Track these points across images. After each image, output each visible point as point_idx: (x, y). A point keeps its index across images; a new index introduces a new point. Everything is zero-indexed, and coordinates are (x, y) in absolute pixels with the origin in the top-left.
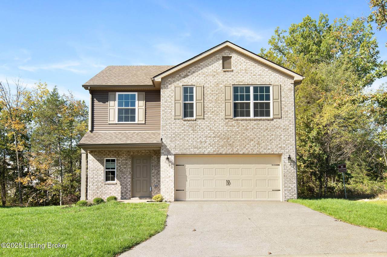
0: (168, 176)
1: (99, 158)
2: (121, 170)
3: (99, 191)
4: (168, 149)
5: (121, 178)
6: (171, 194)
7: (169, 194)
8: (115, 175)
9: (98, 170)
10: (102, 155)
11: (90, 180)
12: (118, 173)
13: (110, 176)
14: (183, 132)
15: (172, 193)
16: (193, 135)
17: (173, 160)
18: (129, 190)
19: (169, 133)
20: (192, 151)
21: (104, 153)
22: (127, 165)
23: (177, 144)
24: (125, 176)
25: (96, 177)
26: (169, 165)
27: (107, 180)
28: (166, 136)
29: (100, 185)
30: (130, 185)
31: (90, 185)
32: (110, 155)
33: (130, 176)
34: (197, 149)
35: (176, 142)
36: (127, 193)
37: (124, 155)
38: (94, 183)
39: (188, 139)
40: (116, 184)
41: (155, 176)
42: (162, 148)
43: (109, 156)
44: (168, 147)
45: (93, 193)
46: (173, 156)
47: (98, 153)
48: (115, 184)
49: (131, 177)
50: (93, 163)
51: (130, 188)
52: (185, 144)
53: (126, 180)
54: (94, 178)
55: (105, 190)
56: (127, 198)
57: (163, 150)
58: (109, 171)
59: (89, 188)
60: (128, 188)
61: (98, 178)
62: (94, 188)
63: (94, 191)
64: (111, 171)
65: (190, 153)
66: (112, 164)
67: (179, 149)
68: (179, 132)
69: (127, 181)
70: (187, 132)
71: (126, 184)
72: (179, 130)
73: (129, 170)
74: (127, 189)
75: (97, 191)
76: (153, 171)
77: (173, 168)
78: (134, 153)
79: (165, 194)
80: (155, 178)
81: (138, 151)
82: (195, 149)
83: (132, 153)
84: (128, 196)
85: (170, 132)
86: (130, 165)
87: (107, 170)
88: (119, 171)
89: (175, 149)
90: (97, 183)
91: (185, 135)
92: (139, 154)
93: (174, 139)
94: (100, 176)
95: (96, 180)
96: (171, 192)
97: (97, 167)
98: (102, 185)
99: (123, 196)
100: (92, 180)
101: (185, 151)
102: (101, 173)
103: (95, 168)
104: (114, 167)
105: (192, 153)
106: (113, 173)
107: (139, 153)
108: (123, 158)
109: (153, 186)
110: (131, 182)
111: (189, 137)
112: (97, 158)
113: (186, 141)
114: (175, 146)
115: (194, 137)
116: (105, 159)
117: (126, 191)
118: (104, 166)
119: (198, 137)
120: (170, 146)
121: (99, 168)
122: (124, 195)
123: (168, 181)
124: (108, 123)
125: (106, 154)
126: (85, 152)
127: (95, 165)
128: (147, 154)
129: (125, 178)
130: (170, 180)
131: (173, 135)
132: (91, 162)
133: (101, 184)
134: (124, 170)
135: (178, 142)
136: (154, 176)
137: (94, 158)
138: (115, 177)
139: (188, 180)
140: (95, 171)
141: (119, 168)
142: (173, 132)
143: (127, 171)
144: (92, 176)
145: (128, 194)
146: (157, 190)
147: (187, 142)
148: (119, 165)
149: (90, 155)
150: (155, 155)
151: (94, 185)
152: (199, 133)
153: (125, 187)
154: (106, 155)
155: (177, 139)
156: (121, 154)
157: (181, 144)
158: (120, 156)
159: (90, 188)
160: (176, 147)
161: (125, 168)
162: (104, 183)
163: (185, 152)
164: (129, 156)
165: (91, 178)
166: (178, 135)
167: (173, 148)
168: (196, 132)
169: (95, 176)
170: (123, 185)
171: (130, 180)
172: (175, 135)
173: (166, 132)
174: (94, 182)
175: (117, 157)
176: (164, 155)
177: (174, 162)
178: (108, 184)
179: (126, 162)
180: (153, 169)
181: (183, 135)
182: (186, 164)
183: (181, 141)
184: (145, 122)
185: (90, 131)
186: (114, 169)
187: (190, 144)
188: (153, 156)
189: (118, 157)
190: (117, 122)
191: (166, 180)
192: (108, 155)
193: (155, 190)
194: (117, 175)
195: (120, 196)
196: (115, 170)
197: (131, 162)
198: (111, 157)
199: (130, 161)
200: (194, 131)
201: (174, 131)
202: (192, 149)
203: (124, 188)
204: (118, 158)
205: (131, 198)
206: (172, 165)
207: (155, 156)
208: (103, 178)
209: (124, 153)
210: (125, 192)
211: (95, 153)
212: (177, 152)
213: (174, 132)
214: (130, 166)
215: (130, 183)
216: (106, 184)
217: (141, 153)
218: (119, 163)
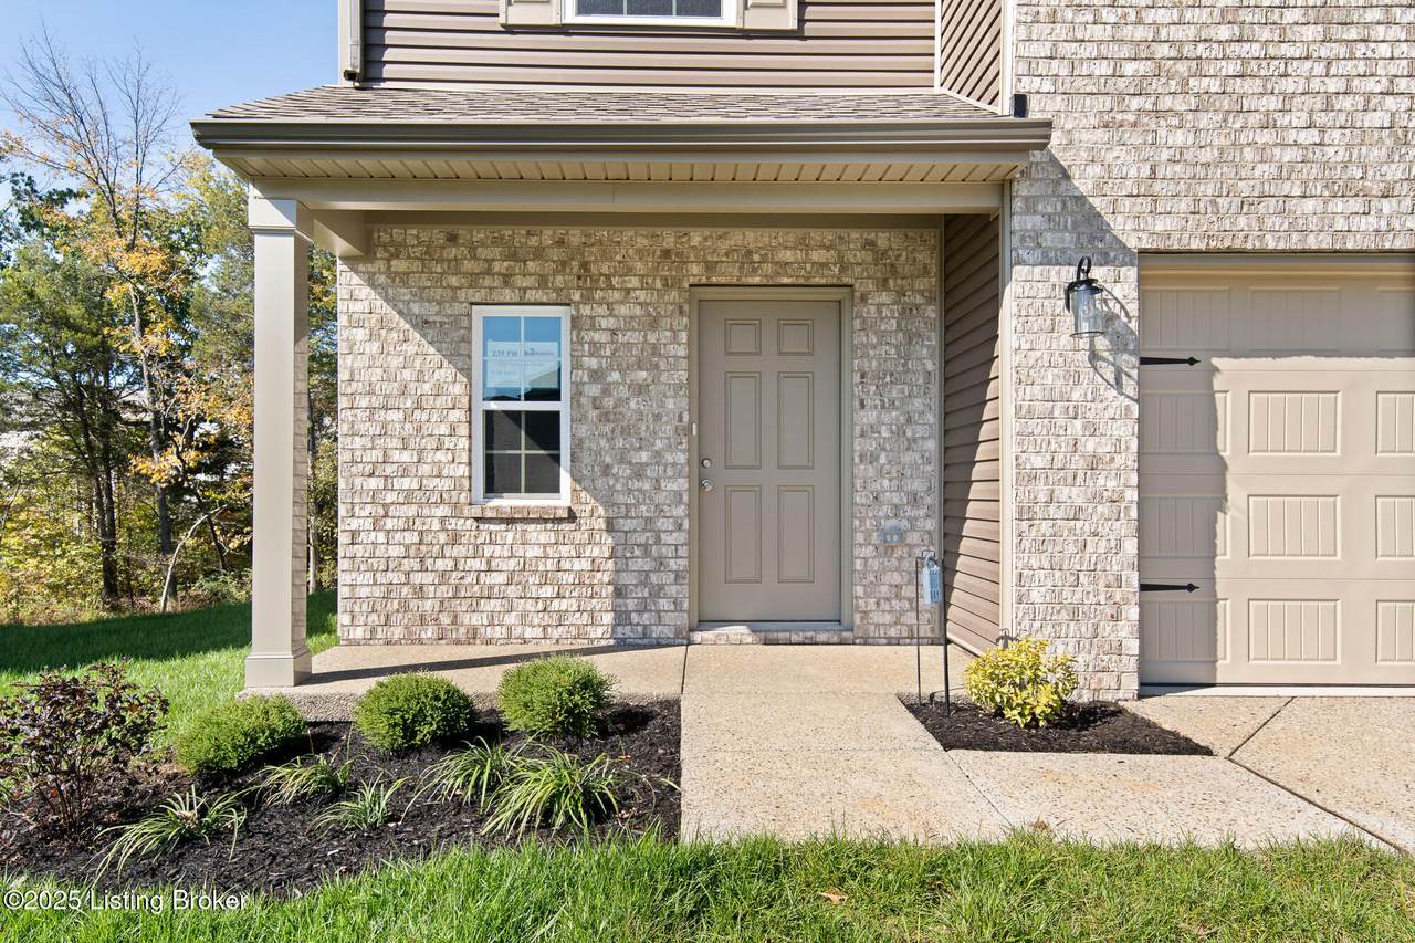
0: (1078, 462)
1: (430, 310)
2: (609, 402)
3: (429, 578)
4: (1080, 199)
5: (606, 470)
6: (1106, 629)
7: (1086, 629)
8: (558, 447)
9: (419, 407)
10: (454, 281)
11: (358, 481)
12: (583, 431)
13: (523, 452)
14: (1224, 33)
15: (1115, 618)
16: (1319, 68)
17: (1133, 308)
18: (673, 564)
19: (1088, 50)
20: (1314, 223)
21: (468, 266)
22: (657, 366)
23: (1166, 154)
24: (644, 456)
25: (406, 457)
26: (1094, 356)
27: (491, 488)
28: (1064, 71)
29: (436, 526)
30: (680, 527)
31: (355, 524)
32: (520, 281)
33: (682, 458)
34: (1356, 205)
35: (1163, 133)
36: (657, 591)
37: (634, 282)
38: (386, 506)
39: (1273, 103)
40: (572, 517)
41: (883, 459)
42: (1022, 189)
43: (507, 295)
44: (1082, 184)
45: (378, 592)
46: (1131, 273)
47: (417, 266)
48: (561, 520)
49: (689, 461)
50: (374, 347)
51: (683, 551)
52: (1248, 153)
53: (647, 486)
54: (389, 469)
55: (477, 564)
56: (656, 631)
57: (1030, 209)
58: (514, 416)
59: (350, 551)
60: (669, 552)
61: (425, 469)
62: (395, 551)
63: (393, 577)
64: (528, 413)
65: (1295, 243)
66: (533, 353)
67: (1184, 205)
68: (1191, 32)
69: (661, 498)
70: (1265, 34)
71: (649, 520)
72: (1188, 16)
73: (670, 404)
74: (661, 563)
75: (417, 578)
76: (868, 417)
77: (1130, 387)
78: (710, 267)
79: (1048, 630)
80: (880, 472)
81: (749, 253)
82: (1338, 206)
83: (695, 269)
84: (667, 618)
85: (1098, 32)
86: (684, 363)
87: (494, 406)
88: (593, 414)
89: (1144, 205)
90: (411, 511)
91: (1244, 61)
92: (757, 280)
93: (1135, 103)
94: (440, 456)
95: (406, 483)
96: (1109, 611)
97: (407, 374)
98: (453, 524)
99: (628, 613)
100: (373, 483)
101: (1242, 221)
102: (444, 429)
103: (393, 388)
104: (554, 386)
105: (1312, 242)
106: (544, 430)
107: (755, 270)
108: (623, 310)
109: (868, 534)
110: (689, 506)
111: (1289, 85)
112: (416, 308)
113: (1254, 119)
114: (1146, 171)
115: (1333, 85)
116: (479, 313)
117: (654, 578)
118: (467, 371)
119: (1371, 85)
120: (1095, 170)
121: (427, 388)
122: (631, 604)
123: (1079, 502)
124: (501, 20)
125: (489, 272)
126: (284, 222)
127: (395, 362)
128: (817, 280)
129: (639, 473)
130: (1097, 498)
131: (1129, 68)
132: (360, 334)
133: (443, 519)
134: (633, 404)
135: (1179, 138)
136: (873, 459)
137: (388, 309)
138: (557, 459)
139: (1235, 493)
140: (393, 415)
141: (594, 390)
142: (1127, 33)
143: (657, 417)
144: (376, 455)
145: (664, 604)
146: (898, 569)
147: (1266, 137)
148: (593, 363)
149: (356, 279)
150: (883, 284)
151: (390, 524)
152: (1384, 50)
153: (646, 547)
154: (487, 281)
155: (1166, 103)
156: (608, 277)
157: (1207, 155)
158: (598, 295)
159: (359, 550)
160: (1157, 186)
161: (640, 389)
162: (476, 511)
163: (1243, 231)
164: (674, 294)
165: (368, 469)
166: (1182, 67)
167: (1129, 187)
168: (1353, 33)
169: (396, 456)
170: (627, 525)
171: (682, 484)
172: (1143, 67)
173: (1060, 31)
174: (390, 497)
175: (577, 297)
176: (1047, 261)
177: (1133, 325)
178: (502, 521)
179: (652, 338)
180: (868, 403)
181: (1231, 68)
182: (1223, 354)
183: (1204, 120)
184: (802, 21)
185: (350, 76)
186: (554, 395)
187: (1289, 155)
188: (864, 299)
189: (588, 299)
190: (571, 18)
191: (1063, 493)
192: (498, 282)
193: (885, 570)
194: (578, 444)
195: (608, 618)
196: (562, 406)
197: (689, 344)
198: (531, 295)
199: (684, 336)
200: (1337, 32)
201: (1139, 22)
202: (1309, 205)
203: (637, 552)
204: (586, 310)
205: (697, 636)
206: (1115, 351)
207: (885, 298)
208: (462, 470)
209: (629, 271)
210: (644, 581)
211: (399, 265)
212: (1169, 228)
213: (1140, 33)
214: (684, 376)
215: (680, 511)
216: (490, 520)
217: (767, 268)
218: (596, 349)
